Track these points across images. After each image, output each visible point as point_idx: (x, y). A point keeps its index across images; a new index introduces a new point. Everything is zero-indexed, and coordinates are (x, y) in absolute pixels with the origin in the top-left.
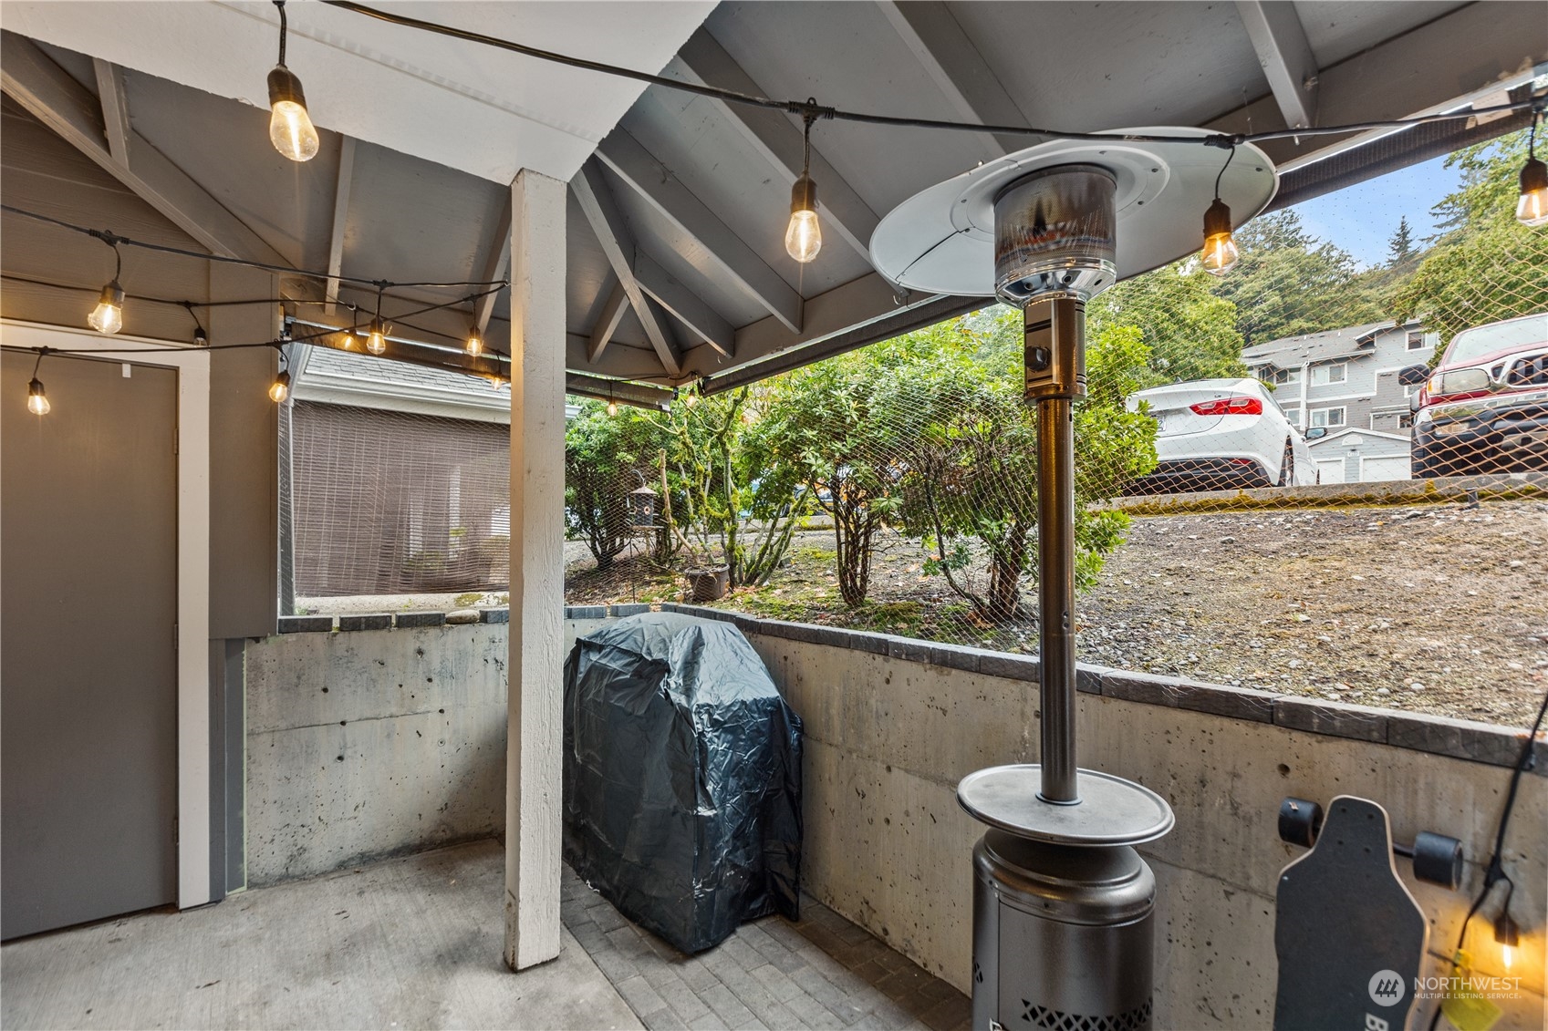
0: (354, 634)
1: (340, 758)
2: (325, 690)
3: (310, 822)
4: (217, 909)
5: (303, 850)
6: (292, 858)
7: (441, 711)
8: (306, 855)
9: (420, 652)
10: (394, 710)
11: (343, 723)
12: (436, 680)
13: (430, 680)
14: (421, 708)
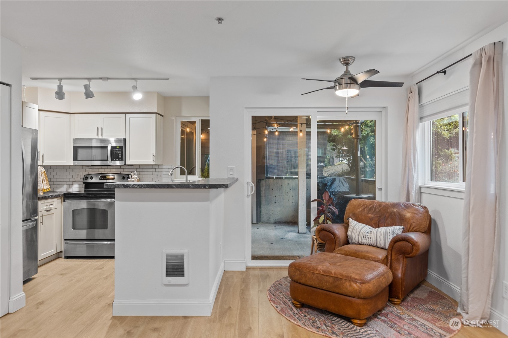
0: (277, 180)
1: (275, 203)
2: (273, 190)
3: (270, 213)
4: (257, 225)
5: (269, 218)
6: (268, 219)
7: (293, 196)
8: (270, 219)
9: (289, 184)
10: (284, 195)
11: (276, 196)
12: (291, 190)
13: (290, 190)
14: (289, 195)
